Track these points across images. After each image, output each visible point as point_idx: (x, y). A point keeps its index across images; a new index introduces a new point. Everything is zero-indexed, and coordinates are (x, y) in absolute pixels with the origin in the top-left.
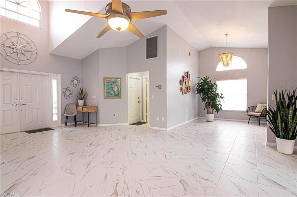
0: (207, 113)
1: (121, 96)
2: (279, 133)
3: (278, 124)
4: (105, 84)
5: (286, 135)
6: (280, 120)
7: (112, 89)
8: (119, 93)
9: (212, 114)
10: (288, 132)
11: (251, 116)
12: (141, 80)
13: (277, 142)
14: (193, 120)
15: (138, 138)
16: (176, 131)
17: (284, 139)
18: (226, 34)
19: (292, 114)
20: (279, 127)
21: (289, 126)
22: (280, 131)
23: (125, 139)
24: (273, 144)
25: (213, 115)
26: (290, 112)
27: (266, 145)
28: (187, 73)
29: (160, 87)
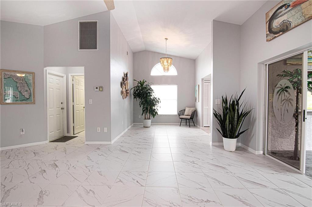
0: (144, 118)
1: (34, 100)
2: (227, 134)
3: (227, 125)
4: (3, 80)
5: (232, 135)
6: (228, 122)
7: (17, 89)
8: (30, 96)
9: (149, 119)
10: (233, 132)
11: (182, 119)
12: (65, 77)
13: (224, 142)
14: (130, 127)
15: (78, 162)
16: (122, 142)
17: (231, 138)
18: (166, 39)
19: (237, 116)
20: (227, 129)
21: (234, 127)
22: (228, 132)
23: (57, 169)
24: (221, 144)
25: (150, 121)
26: (235, 114)
27: (212, 145)
28: (127, 74)
29: (101, 88)
